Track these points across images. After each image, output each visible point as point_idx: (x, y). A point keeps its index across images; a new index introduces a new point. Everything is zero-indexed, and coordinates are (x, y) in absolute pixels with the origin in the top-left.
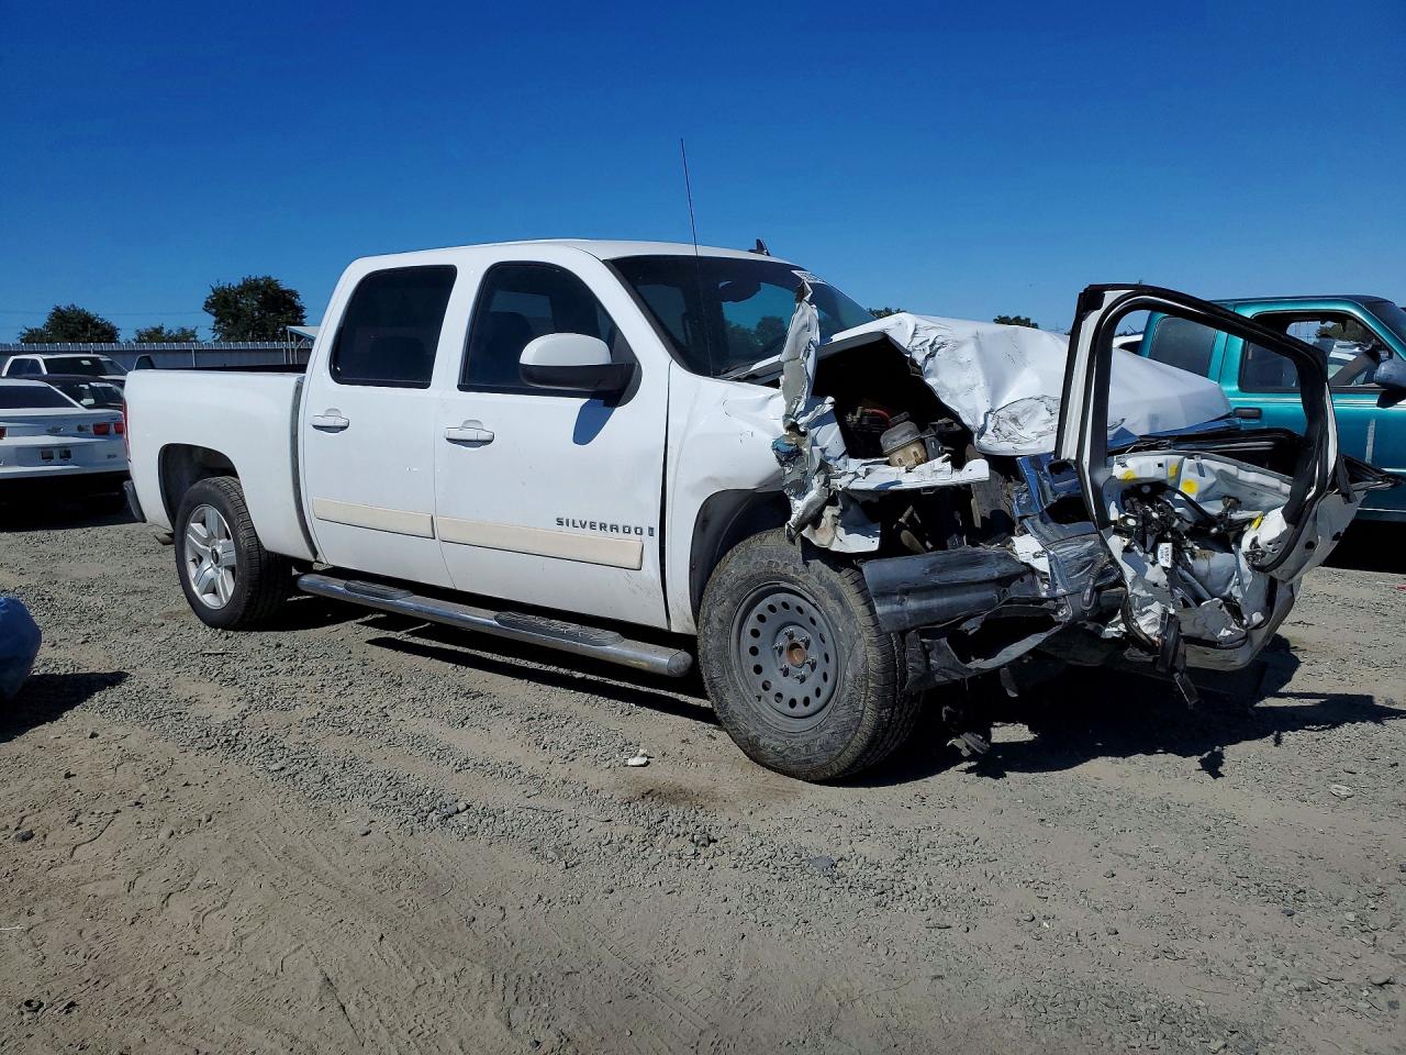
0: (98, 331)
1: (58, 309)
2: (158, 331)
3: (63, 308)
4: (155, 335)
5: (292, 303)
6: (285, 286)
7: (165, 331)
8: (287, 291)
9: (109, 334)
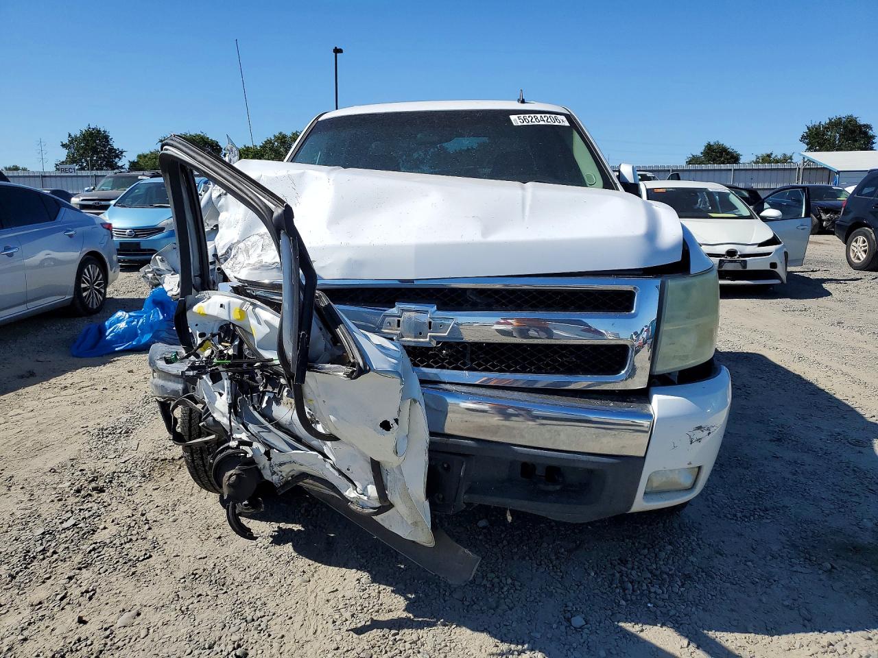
0: (728, 157)
1: (709, 144)
2: (769, 156)
3: (712, 144)
4: (767, 158)
5: (866, 133)
6: (862, 121)
7: (773, 156)
8: (864, 125)
9: (734, 158)
